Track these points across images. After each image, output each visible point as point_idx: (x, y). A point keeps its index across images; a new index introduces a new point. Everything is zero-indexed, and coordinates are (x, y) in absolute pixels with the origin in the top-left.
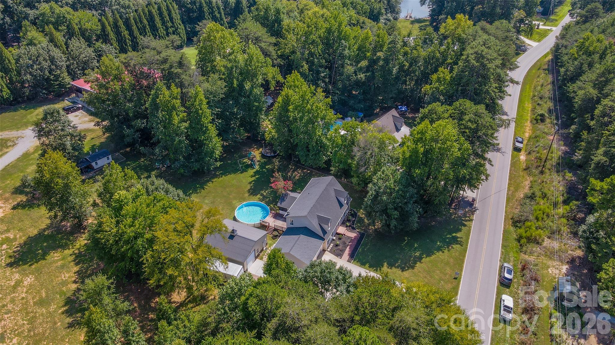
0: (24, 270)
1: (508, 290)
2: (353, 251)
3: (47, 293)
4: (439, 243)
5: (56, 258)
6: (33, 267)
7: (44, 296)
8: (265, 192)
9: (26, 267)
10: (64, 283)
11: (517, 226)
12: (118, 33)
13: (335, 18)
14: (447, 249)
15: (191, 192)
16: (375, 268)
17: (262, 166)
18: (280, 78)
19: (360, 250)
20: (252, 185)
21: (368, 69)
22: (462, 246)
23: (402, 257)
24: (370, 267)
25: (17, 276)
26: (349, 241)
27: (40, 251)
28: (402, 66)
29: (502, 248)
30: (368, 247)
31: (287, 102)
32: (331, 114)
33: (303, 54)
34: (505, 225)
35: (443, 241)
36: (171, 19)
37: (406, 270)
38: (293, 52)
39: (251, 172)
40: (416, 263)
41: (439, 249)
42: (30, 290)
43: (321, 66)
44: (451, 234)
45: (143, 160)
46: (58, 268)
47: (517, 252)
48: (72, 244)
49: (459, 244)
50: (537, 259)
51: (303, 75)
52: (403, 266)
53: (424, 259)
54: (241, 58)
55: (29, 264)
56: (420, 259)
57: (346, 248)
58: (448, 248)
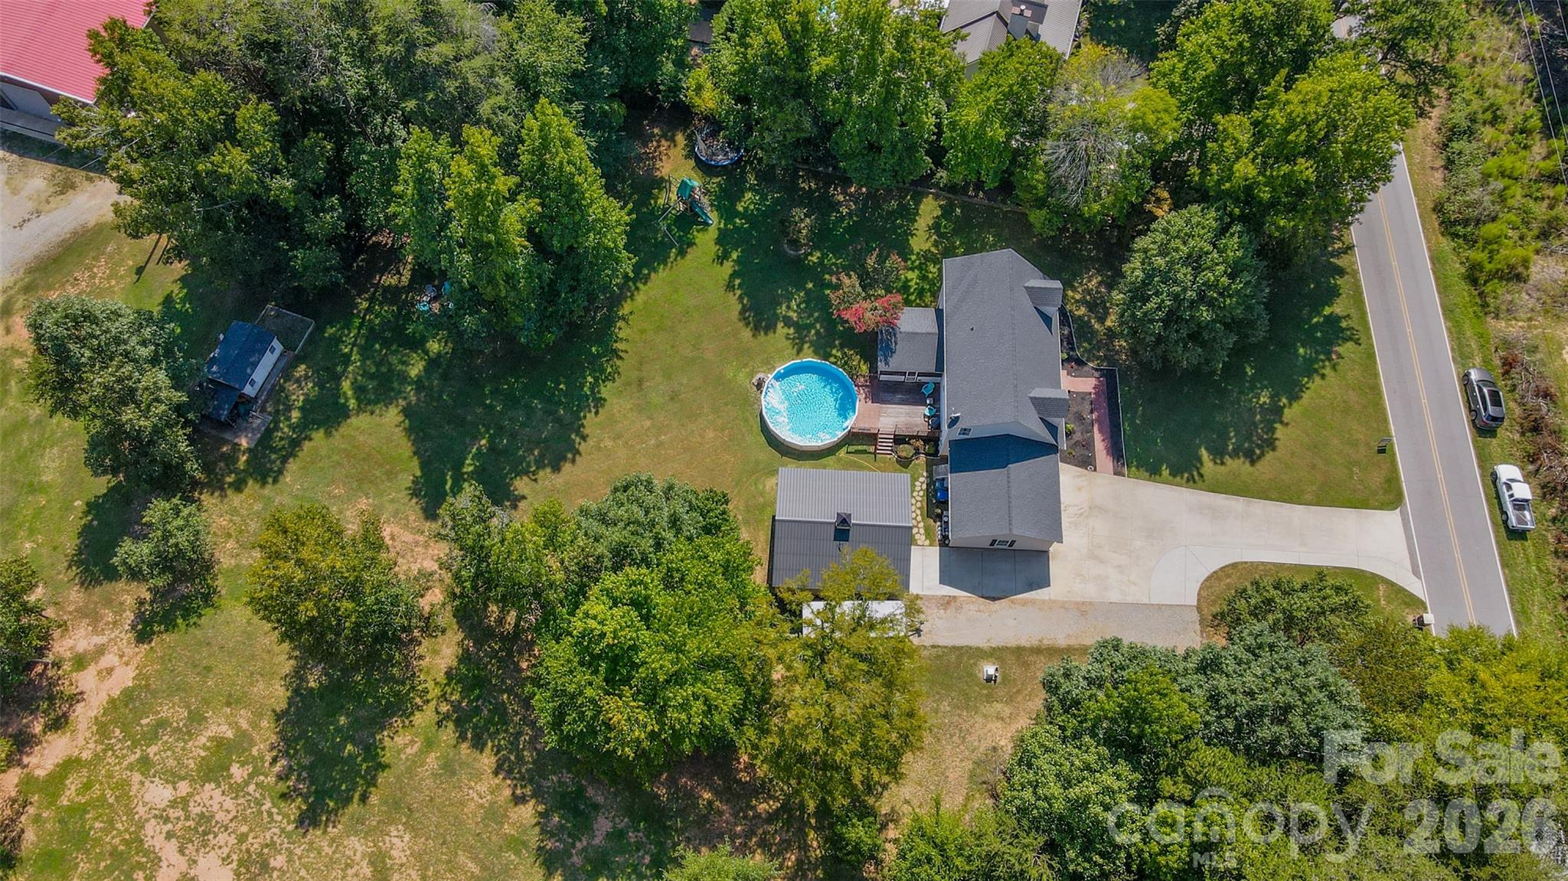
0: (361, 821)
1: (1494, 441)
2: (1112, 437)
3: (475, 858)
4: (1301, 351)
5: (409, 751)
6: (374, 799)
7: (477, 871)
8: (789, 307)
9: (354, 807)
10: (493, 815)
11: (1457, 236)
14: (1327, 363)
15: (590, 379)
16: (1186, 475)
17: (725, 207)
19: (1126, 427)
20: (739, 292)
22: (1357, 342)
23: (1232, 416)
24: (1173, 474)
25: (356, 846)
26: (1088, 407)
27: (349, 747)
29: (1445, 319)
30: (1140, 413)
34: (1428, 241)
35: (1309, 341)
37: (1259, 458)
39: (706, 240)
40: (1273, 430)
41: (1310, 370)
42: (427, 869)
44: (1319, 314)
45: (365, 305)
46: (441, 775)
47: (1478, 317)
48: (413, 688)
49: (1350, 339)
50: (1529, 327)
52: (1246, 445)
53: (1286, 411)
55: (357, 796)
56: (1277, 412)
57: (1092, 431)
58: (1330, 359)
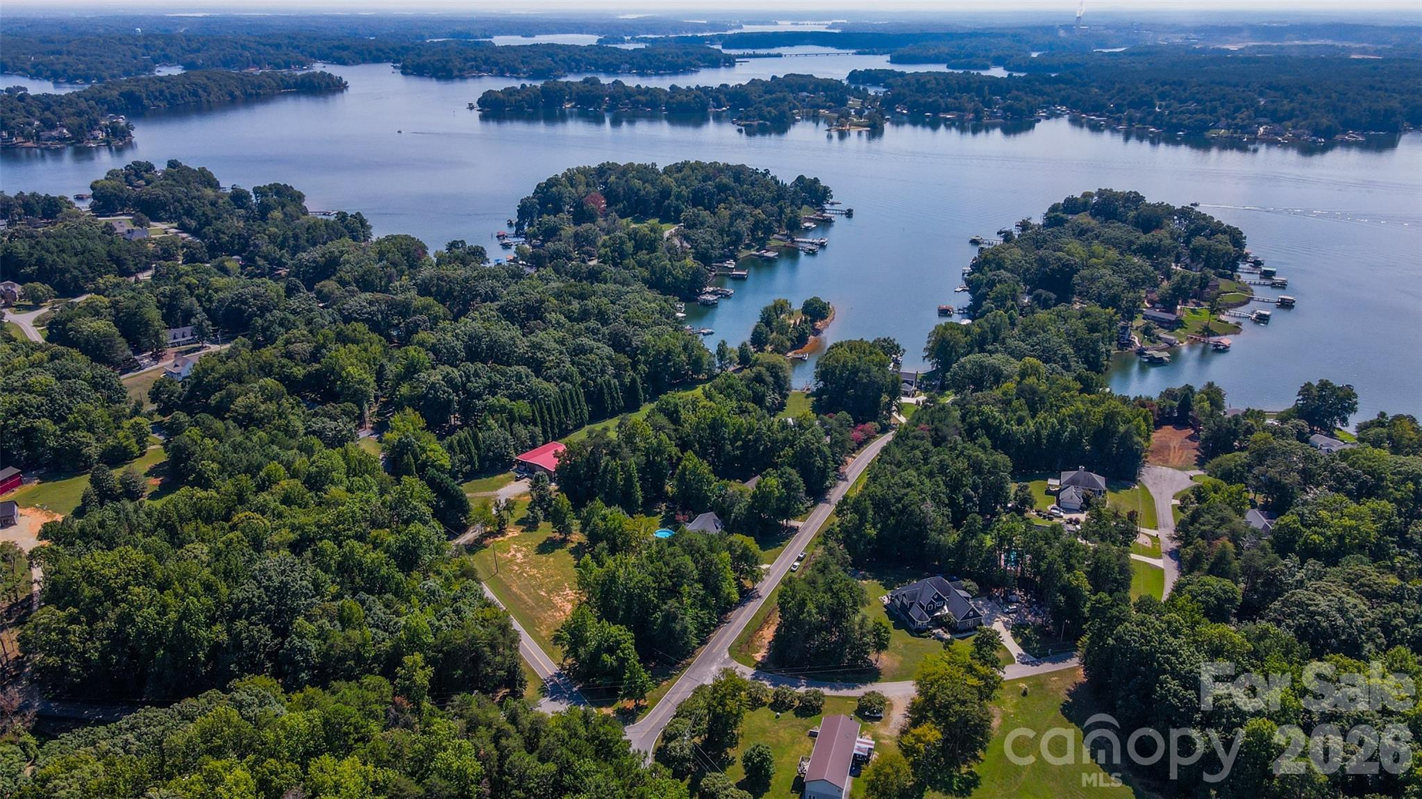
12: (542, 417)
13: (719, 411)
17: (667, 513)
18: (680, 454)
21: (742, 447)
28: (766, 445)
31: (685, 468)
32: (712, 477)
33: (695, 437)
36: (579, 401)
38: (689, 435)
39: (660, 516)
43: (708, 445)
51: (695, 452)
54: (655, 441)
